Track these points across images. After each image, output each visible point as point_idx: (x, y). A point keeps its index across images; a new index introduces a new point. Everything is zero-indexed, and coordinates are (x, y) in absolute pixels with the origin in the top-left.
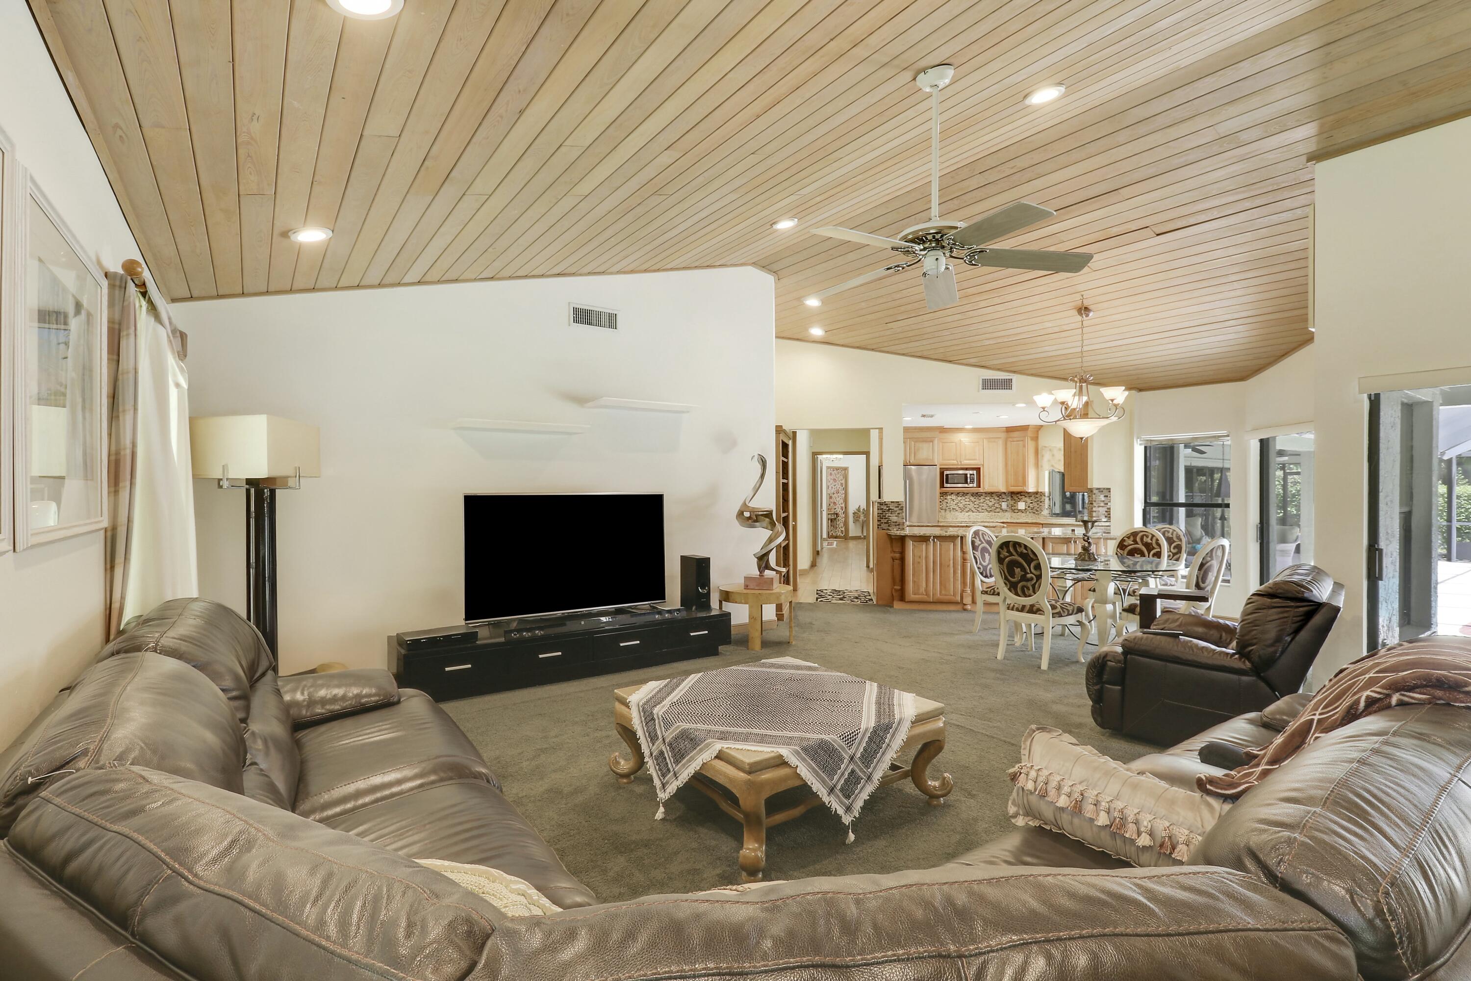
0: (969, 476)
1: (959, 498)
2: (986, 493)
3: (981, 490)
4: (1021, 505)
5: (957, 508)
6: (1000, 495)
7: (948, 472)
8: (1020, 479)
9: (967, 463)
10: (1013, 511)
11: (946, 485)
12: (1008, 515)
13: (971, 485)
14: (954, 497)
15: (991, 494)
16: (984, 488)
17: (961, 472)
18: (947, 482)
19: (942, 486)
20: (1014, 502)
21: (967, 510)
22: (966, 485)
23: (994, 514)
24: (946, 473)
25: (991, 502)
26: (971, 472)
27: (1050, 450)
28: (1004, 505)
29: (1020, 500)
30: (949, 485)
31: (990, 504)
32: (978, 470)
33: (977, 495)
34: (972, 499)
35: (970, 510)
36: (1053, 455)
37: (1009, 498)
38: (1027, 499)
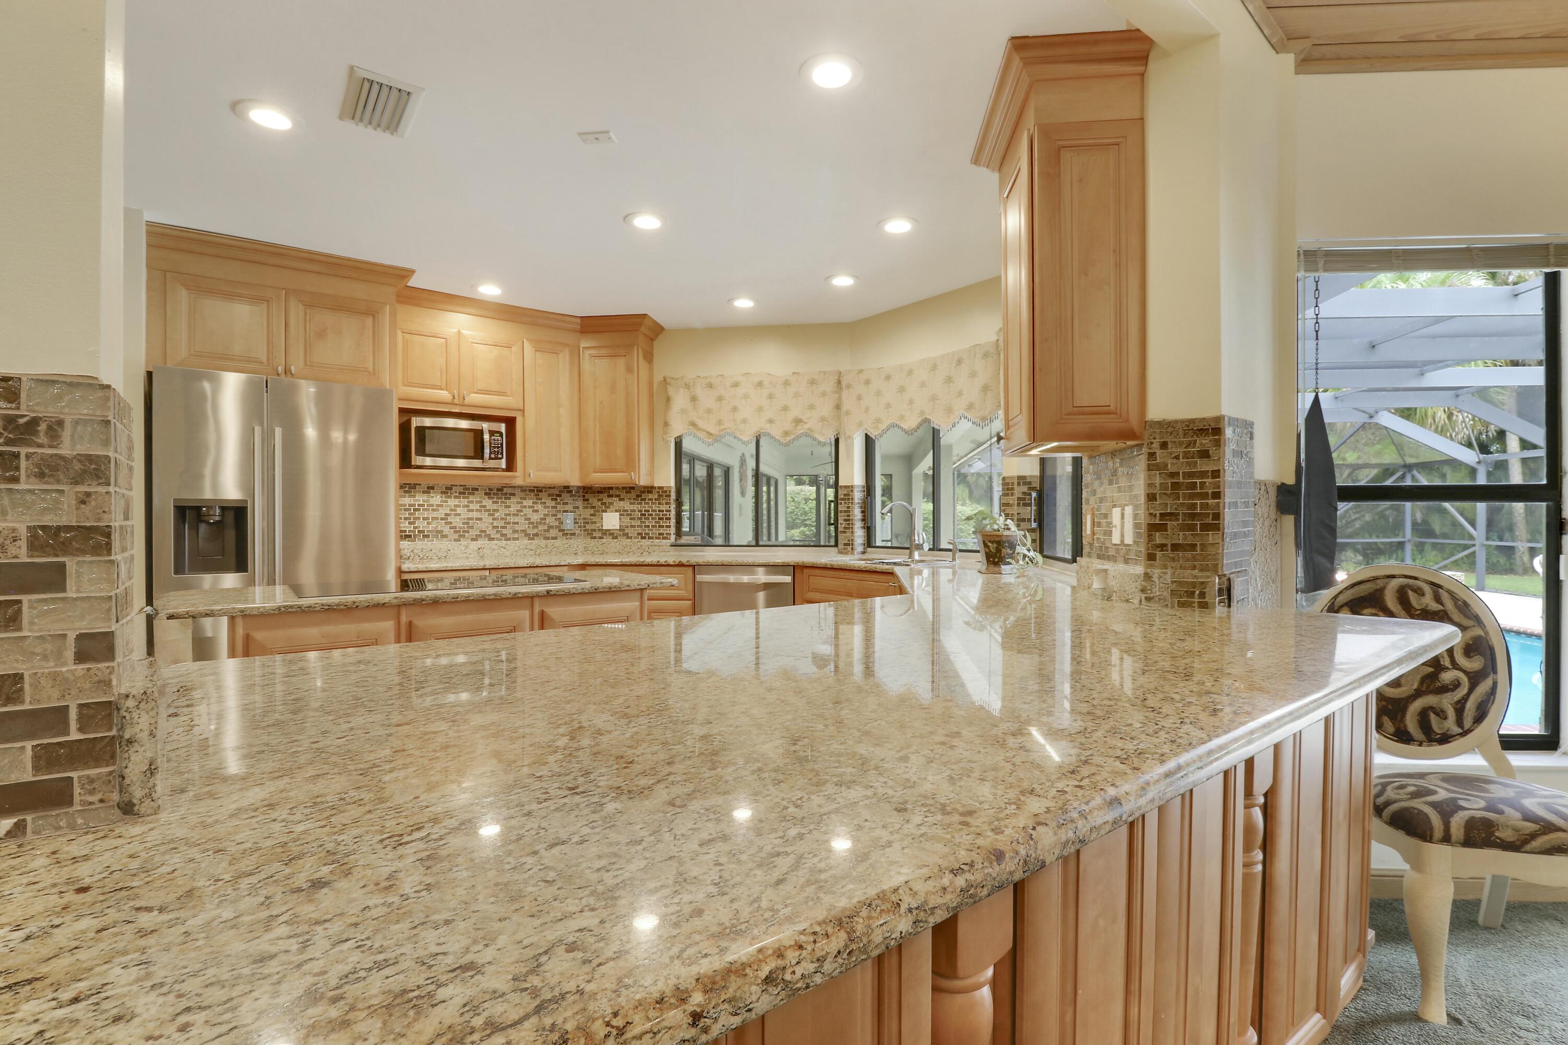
0: (486, 437)
1: (452, 502)
2: (523, 489)
3: (518, 478)
4: (611, 520)
5: (446, 530)
6: (559, 492)
7: (428, 422)
8: (620, 452)
9: (476, 400)
10: (590, 534)
11: (417, 460)
12: (578, 543)
13: (492, 464)
14: (436, 499)
15: (537, 491)
16: (526, 475)
17: (464, 424)
18: (422, 452)
19: (405, 461)
20: (592, 511)
21: (473, 533)
22: (477, 463)
23: (543, 542)
24: (416, 422)
25: (538, 511)
26: (495, 426)
27: (687, 386)
28: (569, 521)
29: (606, 507)
30: (428, 461)
31: (535, 517)
32: (510, 422)
33: (500, 492)
34: (488, 503)
35: (483, 534)
36: (694, 399)
37: (580, 503)
38: (626, 505)
